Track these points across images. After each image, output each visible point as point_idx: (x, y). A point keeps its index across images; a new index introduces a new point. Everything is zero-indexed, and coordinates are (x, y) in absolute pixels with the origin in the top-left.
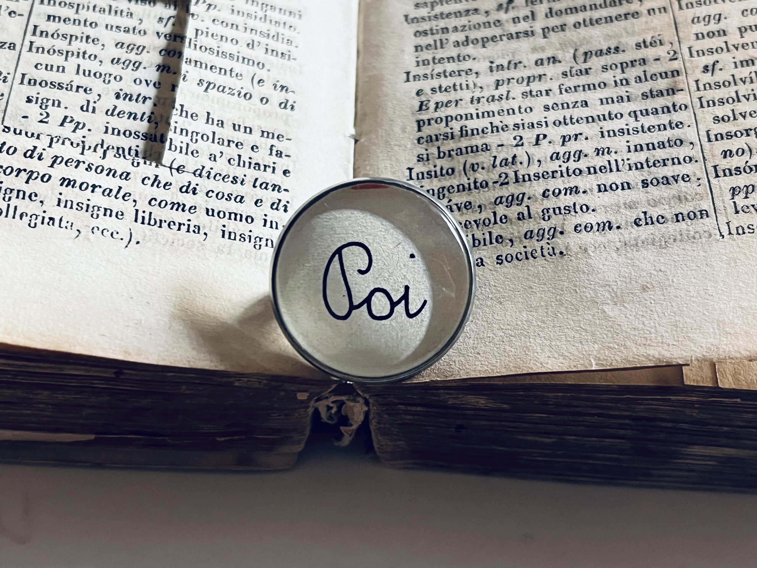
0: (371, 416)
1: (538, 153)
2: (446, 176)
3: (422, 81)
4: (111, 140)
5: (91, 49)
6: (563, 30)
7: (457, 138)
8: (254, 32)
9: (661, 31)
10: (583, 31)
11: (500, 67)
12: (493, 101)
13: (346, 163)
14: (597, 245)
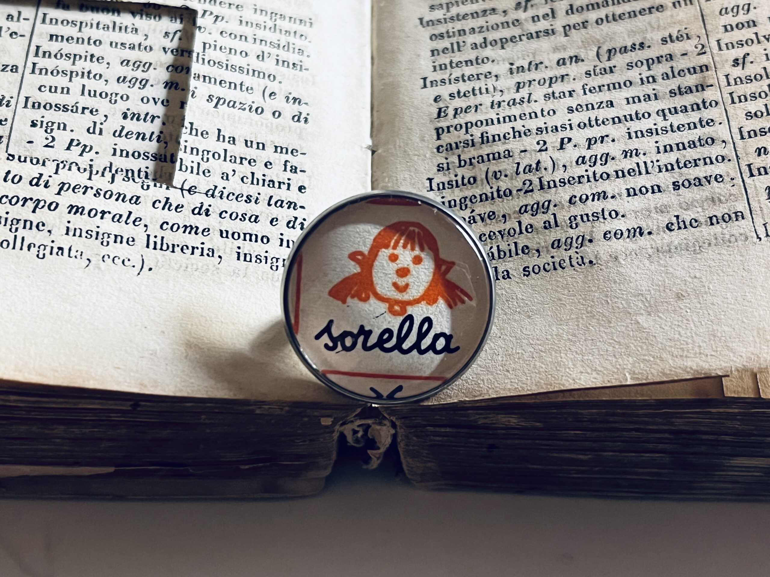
0: (399, 439)
1: (562, 157)
2: (468, 185)
3: (439, 87)
4: (120, 162)
5: (96, 68)
6: (585, 27)
7: (478, 145)
8: (263, 42)
9: (688, 24)
10: (605, 27)
11: (521, 69)
12: (513, 104)
13: (364, 175)
14: (628, 253)
